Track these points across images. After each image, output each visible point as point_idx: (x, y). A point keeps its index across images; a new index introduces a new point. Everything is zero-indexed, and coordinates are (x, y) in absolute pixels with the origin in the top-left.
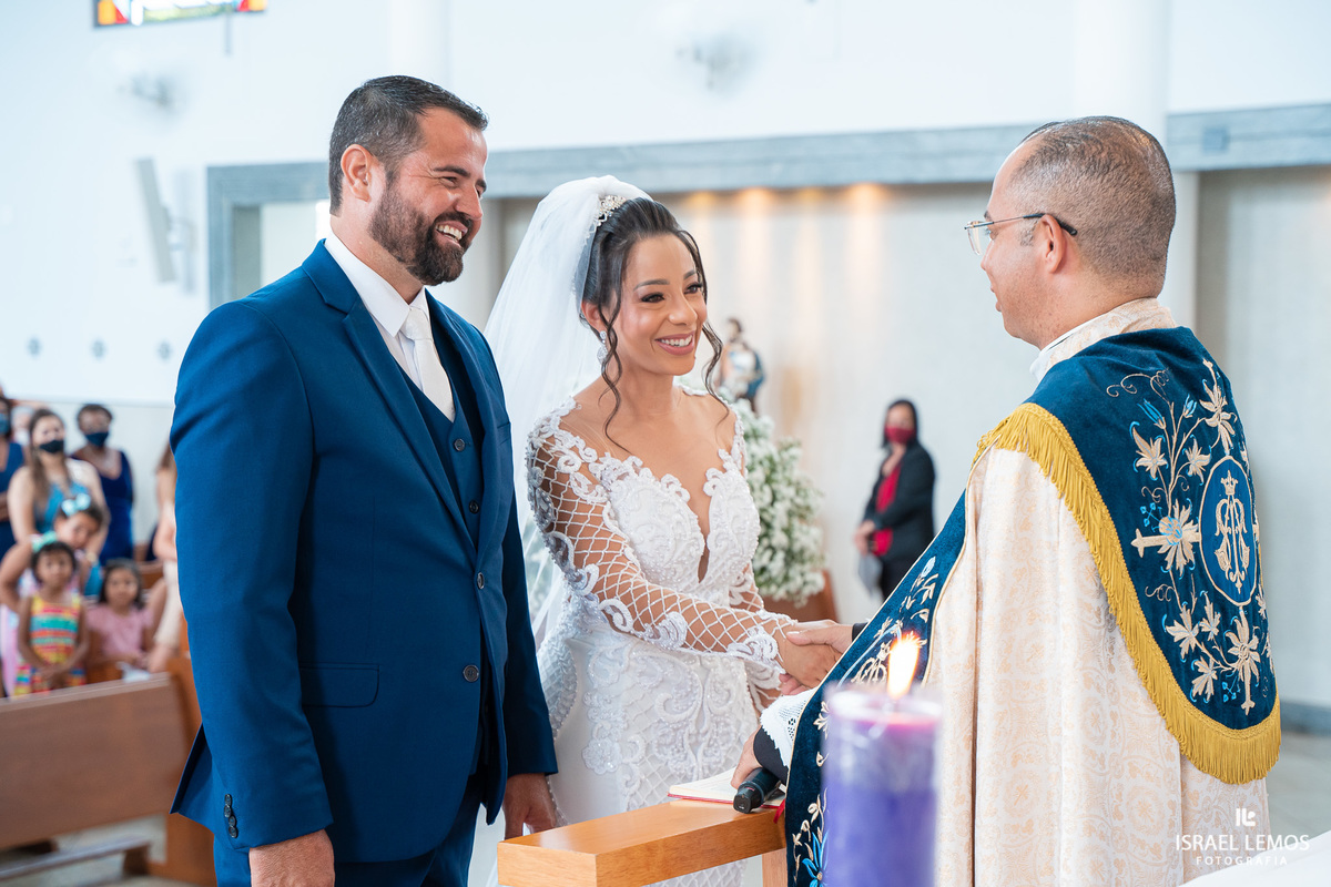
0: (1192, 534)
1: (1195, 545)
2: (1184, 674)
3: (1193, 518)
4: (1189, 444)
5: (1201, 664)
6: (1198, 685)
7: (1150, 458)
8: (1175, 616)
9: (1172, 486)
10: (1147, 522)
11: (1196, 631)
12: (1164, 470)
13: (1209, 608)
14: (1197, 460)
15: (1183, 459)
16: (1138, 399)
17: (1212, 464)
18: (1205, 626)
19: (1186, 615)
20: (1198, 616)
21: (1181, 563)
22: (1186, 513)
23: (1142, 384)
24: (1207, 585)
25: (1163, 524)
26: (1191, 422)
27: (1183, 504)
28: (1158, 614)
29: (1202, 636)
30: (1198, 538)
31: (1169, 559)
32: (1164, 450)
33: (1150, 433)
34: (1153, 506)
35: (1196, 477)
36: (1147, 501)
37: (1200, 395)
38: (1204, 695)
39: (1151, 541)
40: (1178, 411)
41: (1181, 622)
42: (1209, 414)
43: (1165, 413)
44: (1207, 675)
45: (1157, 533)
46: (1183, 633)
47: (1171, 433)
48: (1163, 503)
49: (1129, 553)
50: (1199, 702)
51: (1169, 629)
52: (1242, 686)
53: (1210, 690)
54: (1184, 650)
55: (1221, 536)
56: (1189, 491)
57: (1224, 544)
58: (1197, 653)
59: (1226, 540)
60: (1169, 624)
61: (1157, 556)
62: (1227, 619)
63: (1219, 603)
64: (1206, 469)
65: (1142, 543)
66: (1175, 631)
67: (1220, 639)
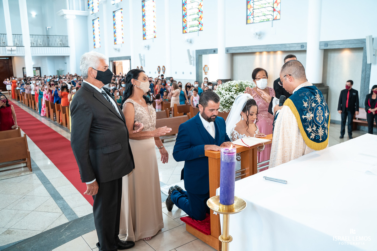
0: (312, 115)
1: (313, 117)
2: (309, 135)
3: (312, 113)
4: (312, 103)
5: (312, 134)
6: (311, 137)
7: (306, 105)
8: (308, 127)
9: (309, 109)
10: (304, 114)
11: (312, 129)
12: (308, 107)
13: (314, 126)
14: (314, 105)
15: (311, 105)
16: (304, 96)
17: (316, 105)
18: (313, 128)
19: (310, 127)
20: (312, 127)
21: (310, 120)
22: (311, 112)
23: (305, 94)
24: (314, 123)
25: (307, 114)
26: (313, 99)
27: (311, 111)
28: (305, 127)
29: (313, 130)
30: (313, 116)
31: (308, 119)
32: (308, 103)
33: (306, 101)
34: (306, 112)
35: (313, 107)
36: (305, 111)
37: (315, 95)
38: (312, 138)
39: (305, 117)
40: (311, 98)
41: (309, 128)
42: (316, 98)
43: (308, 98)
44: (313, 135)
45: (306, 115)
46: (309, 130)
47: (309, 101)
48: (307, 111)
49: (301, 118)
50: (311, 139)
51: (307, 129)
52: (320, 137)
53: (314, 138)
54: (309, 132)
55: (317, 115)
56: (312, 109)
57: (318, 117)
58: (312, 132)
59: (318, 116)
60: (307, 128)
61: (306, 119)
62: (318, 127)
63: (316, 125)
64: (315, 106)
65: (303, 117)
66: (308, 129)
67: (316, 130)
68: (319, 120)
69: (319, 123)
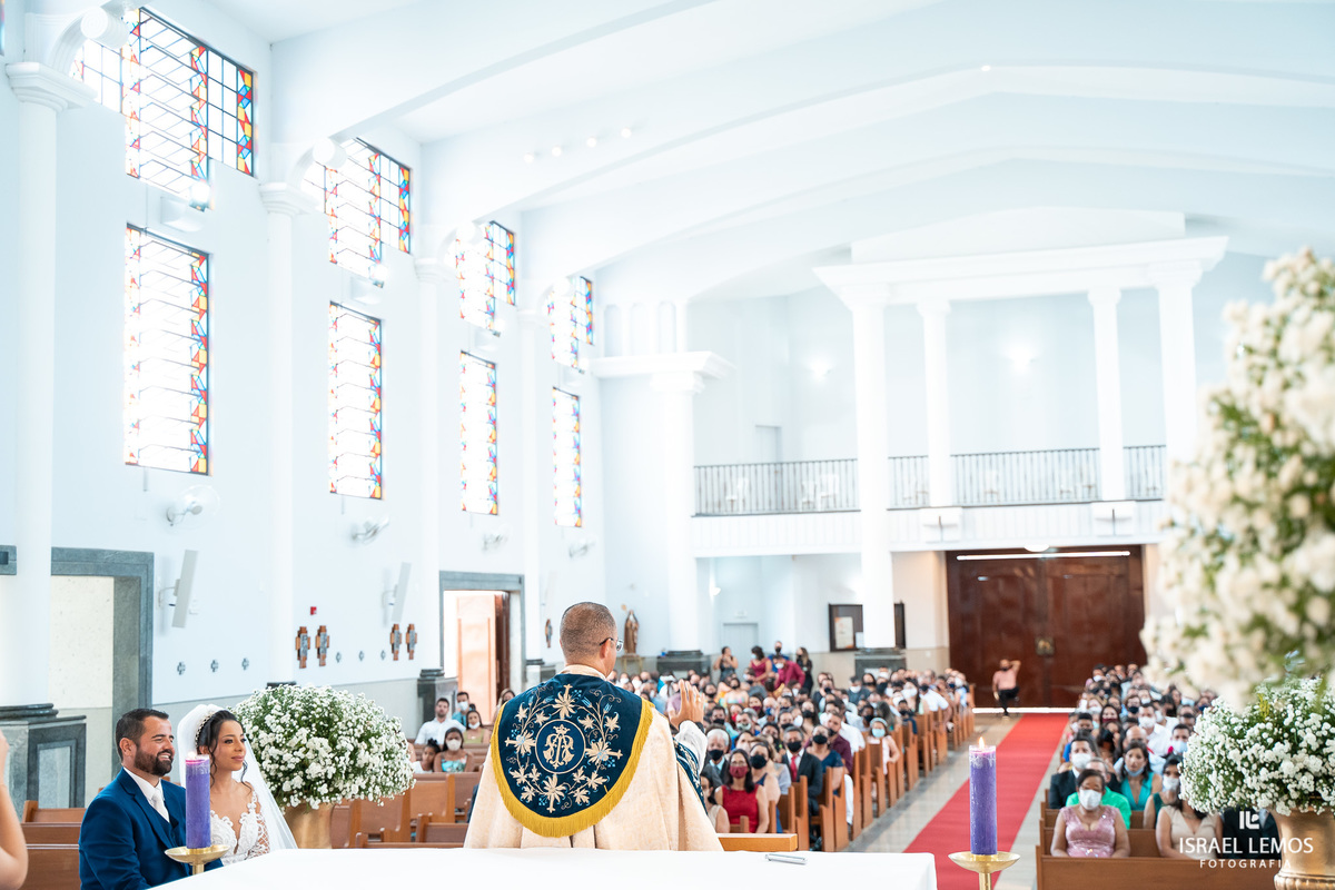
0: (532, 743)
1: (532, 748)
2: (517, 790)
3: (533, 737)
4: (540, 712)
5: (526, 789)
6: (524, 796)
7: (522, 714)
8: (516, 768)
9: (526, 725)
10: (513, 734)
11: (526, 776)
12: (525, 720)
13: (534, 770)
14: (541, 718)
15: (535, 716)
17: (548, 721)
18: (530, 775)
19: (522, 770)
20: (528, 771)
21: (523, 752)
22: (529, 735)
24: (536, 762)
25: (518, 737)
26: (545, 705)
27: (530, 731)
28: (508, 767)
29: (528, 779)
30: (535, 745)
31: (518, 749)
32: (528, 712)
33: (525, 706)
34: (516, 730)
35: (538, 724)
36: (514, 728)
37: (555, 696)
38: (527, 799)
39: (512, 742)
40: (541, 701)
41: (519, 772)
42: (554, 704)
43: (534, 701)
44: (529, 793)
45: (515, 739)
46: (520, 776)
47: (533, 707)
48: (519, 729)
50: (524, 802)
51: (512, 773)
52: (549, 802)
53: (530, 799)
54: (519, 782)
55: (549, 747)
56: (533, 728)
57: (549, 750)
58: (525, 784)
59: (552, 748)
60: (513, 771)
61: (512, 748)
62: (544, 776)
63: (540, 770)
64: (544, 722)
65: (508, 742)
66: (515, 774)
67: (538, 782)
68: (554, 759)
69: (551, 767)
